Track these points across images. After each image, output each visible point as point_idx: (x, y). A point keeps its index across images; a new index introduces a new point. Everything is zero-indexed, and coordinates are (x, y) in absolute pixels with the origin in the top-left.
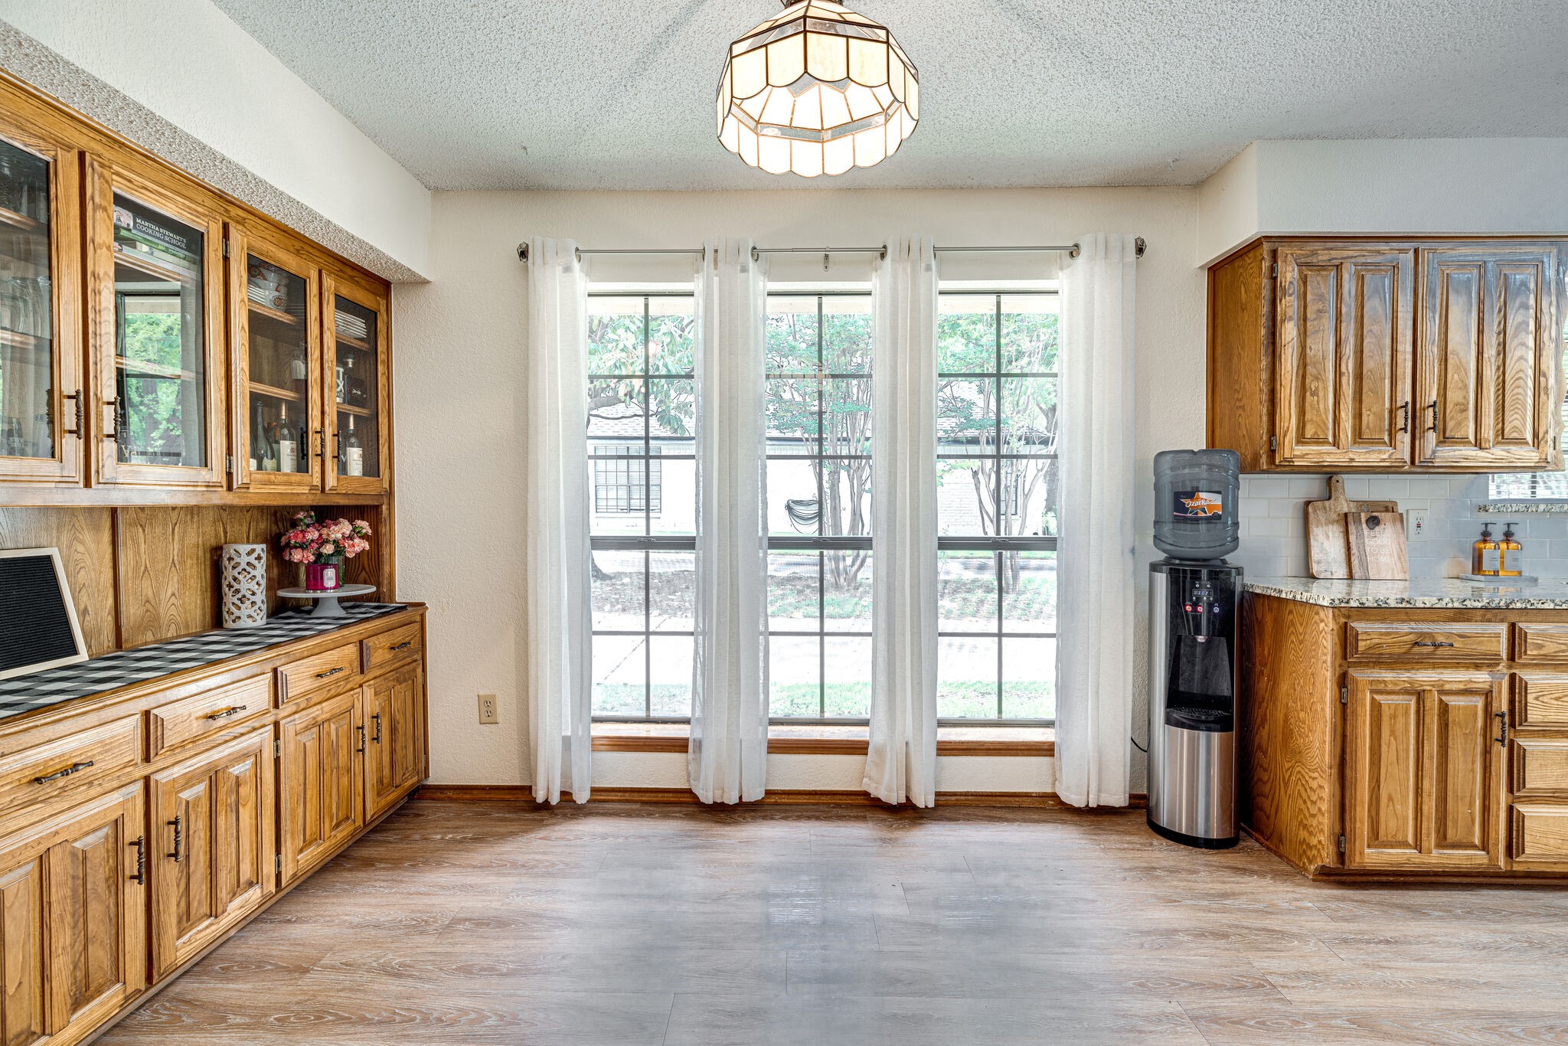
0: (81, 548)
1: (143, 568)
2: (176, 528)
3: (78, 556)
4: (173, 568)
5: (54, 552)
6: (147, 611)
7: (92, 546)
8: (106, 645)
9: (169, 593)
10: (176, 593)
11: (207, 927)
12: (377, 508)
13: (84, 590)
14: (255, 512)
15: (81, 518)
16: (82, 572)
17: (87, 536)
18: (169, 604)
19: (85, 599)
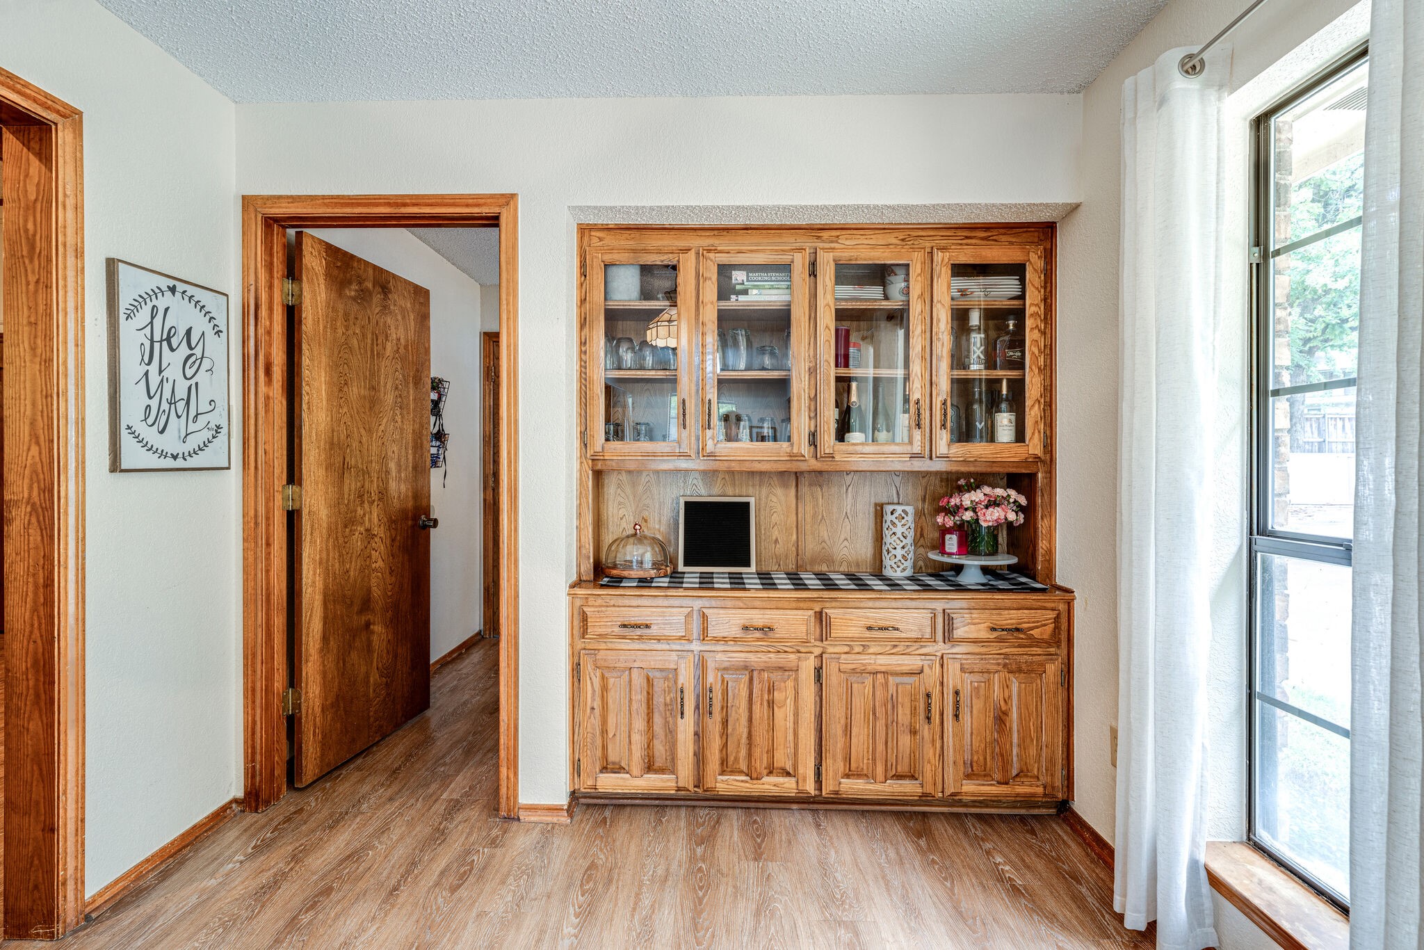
0: (774, 499)
1: (820, 517)
2: (850, 489)
3: (773, 504)
4: (846, 520)
5: (752, 501)
6: (823, 548)
7: (783, 498)
8: (790, 566)
9: (843, 537)
10: (849, 539)
11: (742, 781)
12: (1032, 477)
13: (776, 527)
14: (933, 478)
15: (775, 479)
16: (775, 515)
17: (779, 491)
18: (842, 546)
19: (776, 532)
